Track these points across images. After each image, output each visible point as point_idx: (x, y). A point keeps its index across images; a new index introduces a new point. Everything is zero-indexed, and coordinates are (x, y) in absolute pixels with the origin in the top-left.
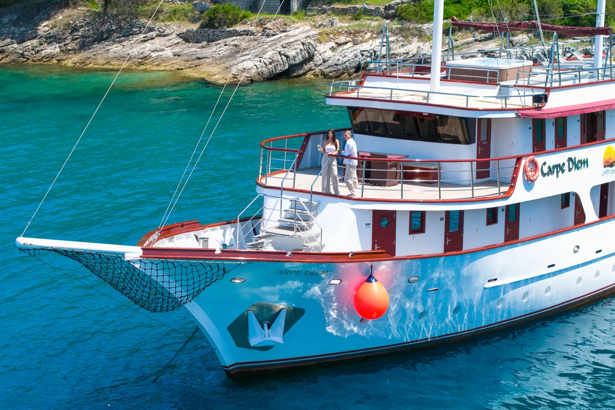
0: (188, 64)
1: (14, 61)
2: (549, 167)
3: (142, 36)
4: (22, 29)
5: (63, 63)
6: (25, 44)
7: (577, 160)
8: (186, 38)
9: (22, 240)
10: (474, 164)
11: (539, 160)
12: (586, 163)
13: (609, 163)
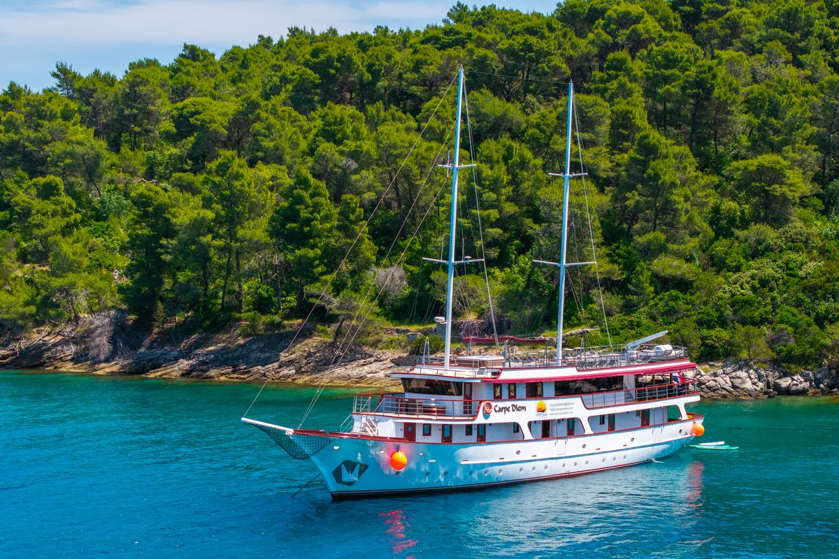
0: (393, 383)
1: (257, 379)
2: (499, 408)
3: (362, 361)
4: (267, 354)
5: (296, 381)
6: (267, 366)
7: (518, 406)
8: (398, 362)
9: (243, 419)
10: (462, 403)
11: (493, 404)
12: (524, 408)
13: (541, 410)
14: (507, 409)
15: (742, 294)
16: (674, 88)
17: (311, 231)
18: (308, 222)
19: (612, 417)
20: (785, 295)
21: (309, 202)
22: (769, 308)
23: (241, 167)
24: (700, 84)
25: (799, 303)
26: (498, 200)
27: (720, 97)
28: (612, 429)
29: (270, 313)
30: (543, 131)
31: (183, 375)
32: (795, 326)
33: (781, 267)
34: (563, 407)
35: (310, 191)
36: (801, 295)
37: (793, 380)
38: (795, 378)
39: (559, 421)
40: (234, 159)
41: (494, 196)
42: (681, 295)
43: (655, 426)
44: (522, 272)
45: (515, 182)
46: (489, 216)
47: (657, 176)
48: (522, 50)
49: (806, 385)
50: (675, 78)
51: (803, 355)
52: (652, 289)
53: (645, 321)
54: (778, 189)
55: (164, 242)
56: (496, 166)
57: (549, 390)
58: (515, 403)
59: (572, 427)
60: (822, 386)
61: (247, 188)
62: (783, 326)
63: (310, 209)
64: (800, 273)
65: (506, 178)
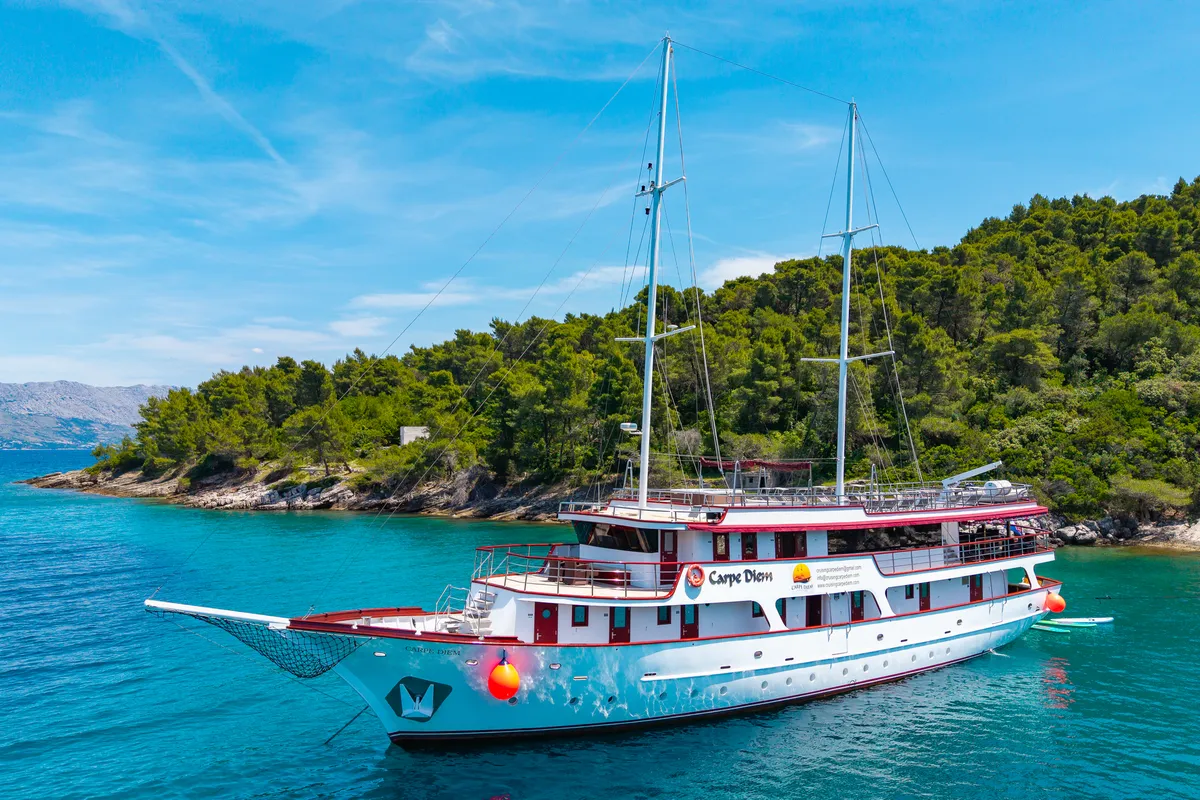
2: (720, 576)
7: (757, 573)
9: (150, 603)
10: (658, 567)
11: (707, 570)
12: (769, 576)
13: (802, 579)
14: (735, 578)
15: (1012, 448)
16: (924, 290)
17: (621, 401)
18: (618, 392)
19: (925, 588)
20: (1056, 448)
21: (620, 377)
22: (1041, 460)
23: (570, 352)
24: (946, 283)
25: (1070, 456)
26: (777, 373)
27: (963, 294)
28: (925, 607)
29: (596, 468)
30: (814, 324)
31: (519, 518)
32: (1073, 477)
33: (1046, 424)
34: (842, 573)
35: (621, 368)
36: (1073, 449)
37: (1077, 529)
38: (1080, 527)
39: (836, 596)
40: (563, 345)
41: (774, 369)
42: (951, 450)
43: (992, 600)
44: (800, 435)
45: (792, 360)
46: (770, 386)
47: (922, 346)
48: (795, 279)
49: (1093, 534)
50: (922, 282)
51: (1085, 504)
52: (923, 444)
53: (919, 473)
54: (1030, 359)
55: (509, 412)
56: (776, 346)
57: (817, 545)
58: (752, 567)
59: (859, 607)
60: (1110, 536)
61: (572, 368)
62: (1062, 477)
63: (620, 382)
64: (1066, 429)
65: (785, 357)
